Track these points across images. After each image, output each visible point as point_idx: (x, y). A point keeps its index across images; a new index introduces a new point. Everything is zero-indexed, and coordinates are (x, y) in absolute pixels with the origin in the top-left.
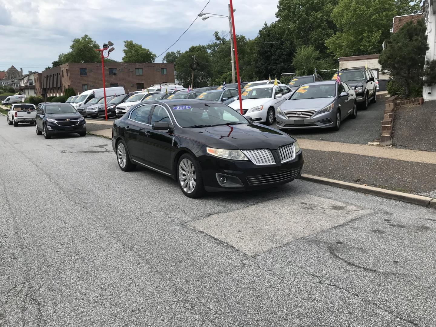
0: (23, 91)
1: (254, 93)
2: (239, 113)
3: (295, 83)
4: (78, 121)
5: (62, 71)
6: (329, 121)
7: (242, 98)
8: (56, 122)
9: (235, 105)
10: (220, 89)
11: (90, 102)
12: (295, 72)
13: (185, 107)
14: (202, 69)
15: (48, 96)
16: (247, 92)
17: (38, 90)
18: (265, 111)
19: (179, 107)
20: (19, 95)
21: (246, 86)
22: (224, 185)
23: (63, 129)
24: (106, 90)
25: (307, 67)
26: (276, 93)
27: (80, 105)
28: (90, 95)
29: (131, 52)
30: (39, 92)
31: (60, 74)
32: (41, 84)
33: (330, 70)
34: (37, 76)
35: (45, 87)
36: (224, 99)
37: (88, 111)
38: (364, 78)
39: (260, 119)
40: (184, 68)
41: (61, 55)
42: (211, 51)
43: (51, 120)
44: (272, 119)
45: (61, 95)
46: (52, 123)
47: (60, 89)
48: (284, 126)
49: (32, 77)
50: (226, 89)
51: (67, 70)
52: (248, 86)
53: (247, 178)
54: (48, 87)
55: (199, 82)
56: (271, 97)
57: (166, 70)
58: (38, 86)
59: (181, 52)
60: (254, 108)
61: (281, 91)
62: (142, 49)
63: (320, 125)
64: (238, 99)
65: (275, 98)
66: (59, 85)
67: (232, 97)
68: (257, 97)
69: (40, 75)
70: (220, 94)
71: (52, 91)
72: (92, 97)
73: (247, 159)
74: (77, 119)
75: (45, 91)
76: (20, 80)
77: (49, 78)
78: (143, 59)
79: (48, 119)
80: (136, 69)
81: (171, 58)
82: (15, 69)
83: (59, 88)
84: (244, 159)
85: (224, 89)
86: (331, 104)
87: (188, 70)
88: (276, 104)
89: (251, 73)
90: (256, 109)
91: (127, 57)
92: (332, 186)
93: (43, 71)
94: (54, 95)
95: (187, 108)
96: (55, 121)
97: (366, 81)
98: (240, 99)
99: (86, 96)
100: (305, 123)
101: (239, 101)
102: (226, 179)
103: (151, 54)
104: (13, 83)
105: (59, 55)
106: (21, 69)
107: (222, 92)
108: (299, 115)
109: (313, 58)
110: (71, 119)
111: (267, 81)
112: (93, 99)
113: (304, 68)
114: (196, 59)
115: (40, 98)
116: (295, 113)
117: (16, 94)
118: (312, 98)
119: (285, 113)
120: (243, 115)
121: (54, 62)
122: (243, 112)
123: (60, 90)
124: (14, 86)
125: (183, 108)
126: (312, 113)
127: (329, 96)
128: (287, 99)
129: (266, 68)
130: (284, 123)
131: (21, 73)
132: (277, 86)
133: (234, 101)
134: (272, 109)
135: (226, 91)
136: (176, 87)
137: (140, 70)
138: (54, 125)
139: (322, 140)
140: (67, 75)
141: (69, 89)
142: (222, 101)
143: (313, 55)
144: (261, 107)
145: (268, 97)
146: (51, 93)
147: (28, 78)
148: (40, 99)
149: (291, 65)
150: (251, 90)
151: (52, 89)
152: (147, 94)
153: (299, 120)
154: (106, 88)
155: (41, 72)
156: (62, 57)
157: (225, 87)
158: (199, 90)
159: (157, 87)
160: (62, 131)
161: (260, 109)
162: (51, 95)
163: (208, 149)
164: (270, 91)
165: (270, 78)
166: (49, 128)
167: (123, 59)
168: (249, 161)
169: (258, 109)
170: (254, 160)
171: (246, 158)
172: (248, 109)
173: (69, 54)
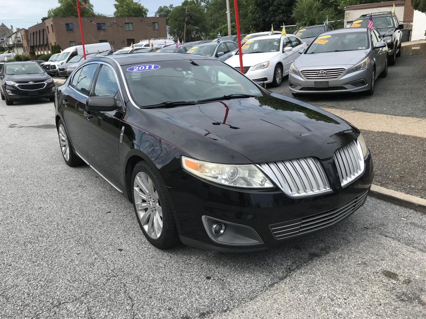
0: (12, 50)
1: (256, 47)
2: (240, 71)
3: (302, 34)
4: (45, 84)
5: (47, 26)
6: (363, 83)
7: (242, 53)
8: (17, 85)
9: (234, 61)
10: (214, 42)
11: (72, 60)
12: (295, 24)
13: (150, 67)
14: (196, 23)
15: (36, 54)
16: (247, 44)
17: (26, 47)
18: (271, 69)
19: (139, 67)
20: (8, 53)
21: (245, 39)
22: (220, 240)
23: (26, 93)
24: (85, 47)
25: (309, 19)
26: (284, 46)
27: (62, 64)
28: (73, 53)
29: (122, 7)
30: (27, 50)
31: (45, 30)
32: (28, 41)
33: (333, 21)
34: (23, 33)
35: (32, 45)
36: (218, 53)
37: (69, 70)
38: (391, 25)
39: (265, 79)
40: (177, 22)
41: (50, 10)
42: (205, 4)
43: (11, 83)
44: (280, 79)
45: (48, 52)
46: (13, 86)
47: (47, 46)
48: (300, 90)
49: (19, 35)
50: (221, 42)
51: (52, 25)
52: (246, 38)
53: (272, 227)
54: (35, 45)
55: (193, 37)
56: (278, 50)
57: (158, 25)
58: (25, 44)
59: (174, 6)
60: (259, 65)
61: (289, 43)
62: (134, 3)
63: (351, 89)
64: (236, 54)
65: (283, 52)
66: (45, 43)
67: (229, 51)
68: (261, 51)
69: (26, 31)
70: (214, 47)
71: (39, 48)
72: (74, 54)
73: (271, 186)
74: (43, 81)
75: (33, 49)
76: (8, 37)
77: (35, 35)
78: (135, 14)
79: (7, 81)
80: (125, 23)
81: (164, 12)
82: (5, 26)
83: (45, 46)
84: (264, 185)
85: (219, 42)
86: (366, 59)
87: (181, 24)
88: (284, 59)
89: (247, 26)
90: (261, 66)
91: (118, 12)
92: (416, 211)
93: (29, 27)
94: (42, 53)
95: (153, 68)
96: (15, 83)
97: (395, 29)
98: (240, 54)
99: (69, 53)
100: (329, 86)
101: (238, 56)
102: (223, 227)
103: (143, 8)
104: (3, 41)
105: (48, 10)
106: (12, 26)
107: (217, 45)
108: (321, 75)
109: (316, 7)
110: (35, 82)
111: (269, 32)
112: (75, 57)
113: (305, 20)
114: (188, 11)
115: (26, 56)
116: (316, 72)
117: (6, 52)
118: (336, 51)
119: (301, 71)
120: (244, 75)
121: (43, 18)
122: (244, 70)
123: (48, 48)
124: (3, 44)
125: (145, 68)
126: (340, 71)
127: (360, 48)
128: (302, 53)
129: (264, 20)
130: (300, 85)
131: (12, 31)
132: (286, 36)
133: (231, 56)
134: (279, 65)
135: (221, 43)
136: (165, 42)
137: (130, 25)
138: (15, 89)
139: (355, 109)
140: (53, 32)
141: (55, 46)
142: (217, 56)
143: (315, 4)
144: (267, 63)
145: (275, 50)
146: (39, 50)
147: (16, 35)
148: (27, 58)
149: (292, 16)
150: (253, 41)
151: (39, 46)
152: (131, 50)
153: (321, 82)
154: (85, 45)
155: (28, 29)
156: (51, 13)
157: (220, 39)
158: (191, 44)
159: (144, 43)
160: (25, 96)
161: (265, 67)
162: (39, 53)
163: (186, 161)
164: (276, 44)
165: (272, 29)
166: (9, 93)
167: (115, 14)
168: (276, 188)
169: (262, 66)
170: (287, 185)
171: (268, 181)
172: (250, 67)
173: (57, 9)
